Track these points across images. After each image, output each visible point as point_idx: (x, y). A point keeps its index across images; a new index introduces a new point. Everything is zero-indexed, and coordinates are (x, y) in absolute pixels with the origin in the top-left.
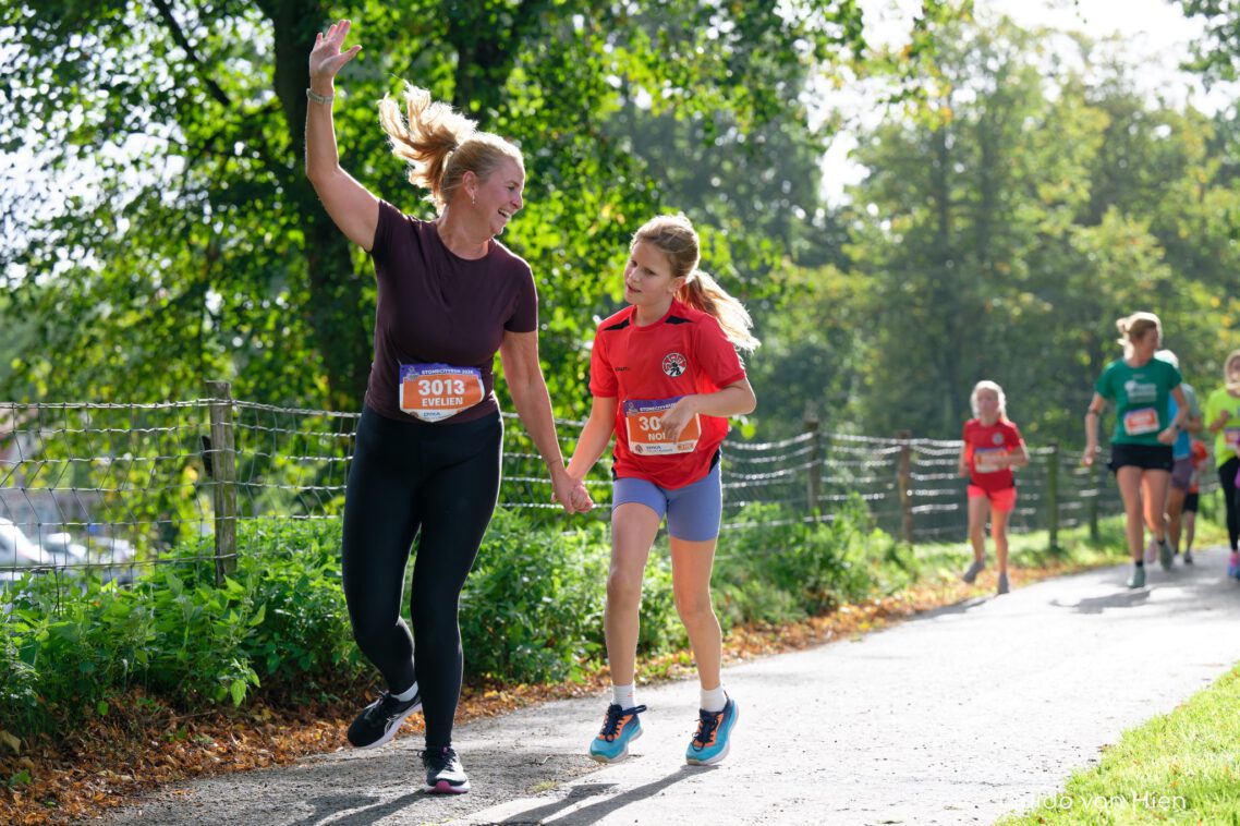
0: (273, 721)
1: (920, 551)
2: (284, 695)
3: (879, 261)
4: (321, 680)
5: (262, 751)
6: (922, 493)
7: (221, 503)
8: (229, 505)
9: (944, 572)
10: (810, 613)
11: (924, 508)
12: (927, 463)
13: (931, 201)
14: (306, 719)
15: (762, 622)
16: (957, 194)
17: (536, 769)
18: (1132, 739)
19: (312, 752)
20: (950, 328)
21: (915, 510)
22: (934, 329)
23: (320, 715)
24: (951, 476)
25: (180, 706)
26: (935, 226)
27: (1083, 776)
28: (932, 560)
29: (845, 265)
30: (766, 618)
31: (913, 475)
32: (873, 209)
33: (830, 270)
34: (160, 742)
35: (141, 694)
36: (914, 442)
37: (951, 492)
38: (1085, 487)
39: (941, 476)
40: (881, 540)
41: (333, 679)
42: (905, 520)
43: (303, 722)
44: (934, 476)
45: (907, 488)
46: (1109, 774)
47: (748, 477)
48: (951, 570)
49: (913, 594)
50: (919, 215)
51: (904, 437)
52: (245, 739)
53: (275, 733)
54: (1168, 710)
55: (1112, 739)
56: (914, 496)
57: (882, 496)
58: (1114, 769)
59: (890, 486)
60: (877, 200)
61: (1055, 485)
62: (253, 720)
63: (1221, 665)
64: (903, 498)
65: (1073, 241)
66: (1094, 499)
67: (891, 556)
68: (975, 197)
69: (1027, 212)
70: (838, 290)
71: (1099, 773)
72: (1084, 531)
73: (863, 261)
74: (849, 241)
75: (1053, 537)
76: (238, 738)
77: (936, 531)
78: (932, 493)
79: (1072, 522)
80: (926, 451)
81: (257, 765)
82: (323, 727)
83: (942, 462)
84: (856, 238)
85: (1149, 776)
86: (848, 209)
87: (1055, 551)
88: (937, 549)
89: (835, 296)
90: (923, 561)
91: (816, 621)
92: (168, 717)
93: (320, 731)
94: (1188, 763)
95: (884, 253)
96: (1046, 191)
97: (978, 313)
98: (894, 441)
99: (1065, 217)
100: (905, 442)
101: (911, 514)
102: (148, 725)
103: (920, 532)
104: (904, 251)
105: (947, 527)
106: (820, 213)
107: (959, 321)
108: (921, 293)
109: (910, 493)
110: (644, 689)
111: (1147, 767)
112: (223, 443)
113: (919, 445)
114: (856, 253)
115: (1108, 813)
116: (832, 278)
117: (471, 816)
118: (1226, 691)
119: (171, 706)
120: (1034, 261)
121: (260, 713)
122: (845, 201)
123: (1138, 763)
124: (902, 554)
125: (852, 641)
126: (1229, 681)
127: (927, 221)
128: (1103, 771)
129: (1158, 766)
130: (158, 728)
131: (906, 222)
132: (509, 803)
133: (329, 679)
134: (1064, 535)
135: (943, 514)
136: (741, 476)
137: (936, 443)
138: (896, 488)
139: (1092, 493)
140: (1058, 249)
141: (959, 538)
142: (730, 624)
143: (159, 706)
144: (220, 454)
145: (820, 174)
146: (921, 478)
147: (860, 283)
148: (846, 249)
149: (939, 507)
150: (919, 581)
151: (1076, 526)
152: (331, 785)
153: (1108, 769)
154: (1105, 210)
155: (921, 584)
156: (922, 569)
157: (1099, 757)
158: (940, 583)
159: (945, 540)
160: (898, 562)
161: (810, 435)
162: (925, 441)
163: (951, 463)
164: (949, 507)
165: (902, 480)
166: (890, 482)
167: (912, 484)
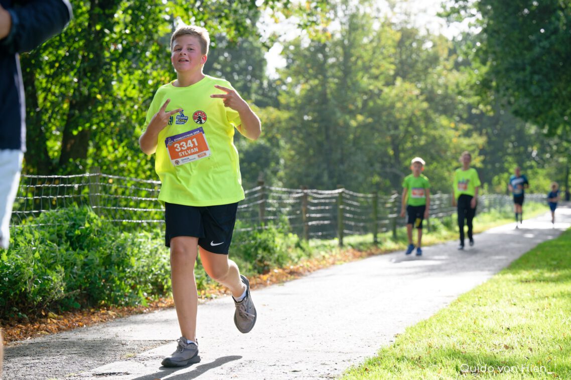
1: (313, 243)
3: (293, 105)
6: (313, 215)
9: (323, 253)
10: (259, 273)
11: (314, 223)
12: (316, 201)
13: (320, 77)
14: (12, 323)
17: (125, 347)
18: (410, 331)
19: (16, 340)
20: (327, 137)
21: (310, 223)
22: (321, 138)
23: (19, 322)
24: (327, 208)
26: (319, 88)
27: (387, 348)
28: (317, 247)
29: (278, 106)
31: (308, 207)
32: (290, 80)
33: (271, 109)
36: (310, 191)
37: (327, 215)
38: (392, 213)
39: (322, 207)
40: (293, 238)
41: (26, 305)
42: (305, 228)
43: (11, 325)
44: (319, 208)
45: (306, 213)
46: (399, 347)
48: (326, 252)
49: (309, 264)
50: (313, 82)
51: (305, 188)
54: (427, 318)
55: (401, 331)
56: (309, 217)
57: (295, 217)
58: (401, 345)
59: (298, 212)
60: (292, 75)
61: (376, 212)
63: (452, 296)
64: (304, 218)
65: (382, 94)
66: (395, 218)
67: (298, 245)
68: (340, 74)
69: (365, 80)
70: (274, 119)
71: (394, 347)
72: (390, 234)
73: (286, 104)
74: (279, 94)
75: (375, 237)
77: (320, 234)
78: (318, 215)
79: (384, 229)
80: (316, 195)
82: (21, 328)
83: (323, 201)
84: (283, 94)
85: (417, 348)
86: (278, 80)
87: (376, 243)
88: (319, 242)
89: (273, 121)
90: (313, 248)
91: (262, 276)
93: (19, 329)
94: (436, 341)
95: (296, 101)
96: (374, 71)
98: (300, 191)
99: (379, 83)
100: (305, 191)
101: (308, 225)
103: (312, 234)
105: (326, 232)
106: (266, 82)
108: (314, 121)
109: (307, 215)
111: (416, 344)
113: (312, 193)
114: (283, 100)
115: (398, 366)
116: (272, 113)
117: (92, 370)
118: (454, 308)
122: (277, 76)
123: (412, 342)
124: (303, 244)
125: (279, 286)
126: (455, 304)
127: (317, 86)
128: (396, 346)
129: (422, 344)
131: (307, 86)
132: (112, 363)
133: (24, 305)
134: (380, 236)
135: (323, 225)
137: (320, 192)
138: (301, 213)
139: (394, 215)
141: (332, 237)
145: (266, 63)
146: (313, 208)
147: (285, 115)
149: (321, 222)
150: (312, 257)
151: (387, 231)
152: (25, 356)
153: (398, 345)
155: (313, 259)
156: (314, 252)
157: (394, 339)
158: (322, 258)
159: (324, 238)
160: (301, 248)
161: (259, 188)
162: (315, 191)
163: (327, 201)
164: (326, 222)
165: (303, 209)
166: (298, 210)
167: (308, 211)
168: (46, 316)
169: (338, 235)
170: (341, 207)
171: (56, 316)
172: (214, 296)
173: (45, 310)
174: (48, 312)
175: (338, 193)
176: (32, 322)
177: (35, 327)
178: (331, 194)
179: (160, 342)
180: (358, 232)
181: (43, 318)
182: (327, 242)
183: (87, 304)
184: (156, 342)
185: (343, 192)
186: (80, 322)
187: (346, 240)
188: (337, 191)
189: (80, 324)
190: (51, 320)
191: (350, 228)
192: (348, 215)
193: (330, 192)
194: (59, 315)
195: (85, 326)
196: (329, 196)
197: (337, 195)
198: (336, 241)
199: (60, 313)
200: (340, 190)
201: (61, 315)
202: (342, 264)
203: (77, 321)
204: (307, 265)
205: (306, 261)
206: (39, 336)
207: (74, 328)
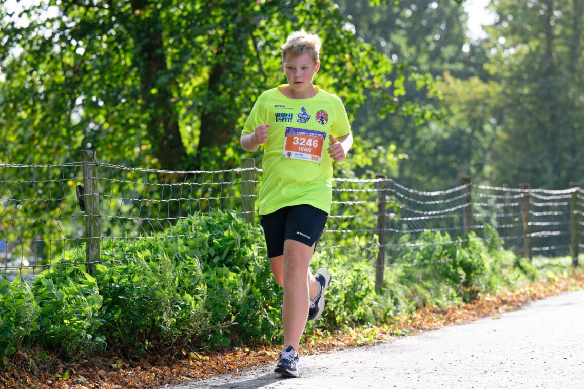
0: (124, 368)
1: (538, 261)
2: (130, 351)
3: (507, 74)
6: (538, 224)
7: (90, 228)
8: (95, 229)
9: (551, 274)
10: (466, 301)
11: (538, 234)
12: (541, 205)
13: (542, 35)
14: (145, 365)
15: (435, 306)
16: (557, 31)
20: (553, 118)
21: (533, 235)
22: (546, 118)
23: (153, 364)
24: (556, 213)
25: (64, 358)
26: (543, 52)
28: (543, 267)
29: (485, 77)
30: (437, 304)
31: (531, 212)
32: (502, 40)
33: (475, 80)
34: (52, 381)
35: (40, 350)
36: (533, 190)
37: (556, 223)
39: (550, 213)
40: (509, 256)
42: (526, 242)
43: (143, 368)
44: (545, 213)
45: (528, 221)
47: (425, 213)
48: (555, 273)
49: (532, 289)
50: (534, 44)
51: (526, 188)
52: (106, 380)
56: (532, 226)
57: (511, 226)
59: (517, 219)
60: (505, 34)
62: (111, 367)
64: (525, 227)
67: (517, 264)
68: (569, 32)
70: (480, 93)
73: (496, 74)
74: (488, 61)
76: (101, 378)
77: (546, 248)
78: (544, 224)
80: (539, 196)
82: (155, 372)
83: (550, 204)
84: (492, 60)
86: (487, 41)
88: (546, 261)
89: (479, 97)
92: (57, 365)
93: (154, 374)
95: (510, 70)
98: (519, 190)
100: (526, 191)
101: (530, 237)
102: (45, 369)
103: (535, 249)
104: (523, 68)
105: (553, 247)
107: (559, 113)
109: (529, 224)
110: (360, 349)
112: (92, 190)
113: (535, 193)
114: (492, 69)
116: (477, 86)
119: (59, 358)
121: (115, 363)
122: (484, 35)
124: (524, 262)
125: (493, 319)
127: (538, 48)
130: (51, 372)
131: (524, 49)
133: (158, 341)
135: (550, 237)
136: (421, 213)
137: (546, 192)
138: (521, 221)
141: (564, 253)
142: (414, 308)
143: (51, 358)
144: (90, 197)
146: (537, 214)
147: (494, 89)
148: (486, 66)
149: (549, 233)
150: (536, 280)
155: (537, 283)
156: (539, 273)
159: (552, 254)
160: (521, 268)
161: (465, 186)
162: (539, 190)
163: (556, 204)
164: (554, 233)
165: (524, 216)
166: (516, 217)
167: (530, 218)
168: (188, 357)
169: (572, 252)
170: (575, 212)
171: (200, 357)
173: (186, 348)
174: (191, 351)
175: (571, 193)
176: (170, 363)
177: (174, 370)
178: (562, 194)
181: (182, 359)
182: (555, 261)
183: (240, 342)
185: (577, 192)
186: (232, 364)
188: (569, 191)
189: (232, 367)
190: (194, 362)
193: (559, 192)
194: (204, 355)
195: (237, 370)
196: (559, 197)
197: (570, 196)
198: (567, 260)
199: (205, 353)
200: (574, 190)
201: (207, 355)
202: (578, 290)
203: (227, 364)
204: (530, 291)
205: (527, 285)
206: (179, 383)
207: (224, 373)
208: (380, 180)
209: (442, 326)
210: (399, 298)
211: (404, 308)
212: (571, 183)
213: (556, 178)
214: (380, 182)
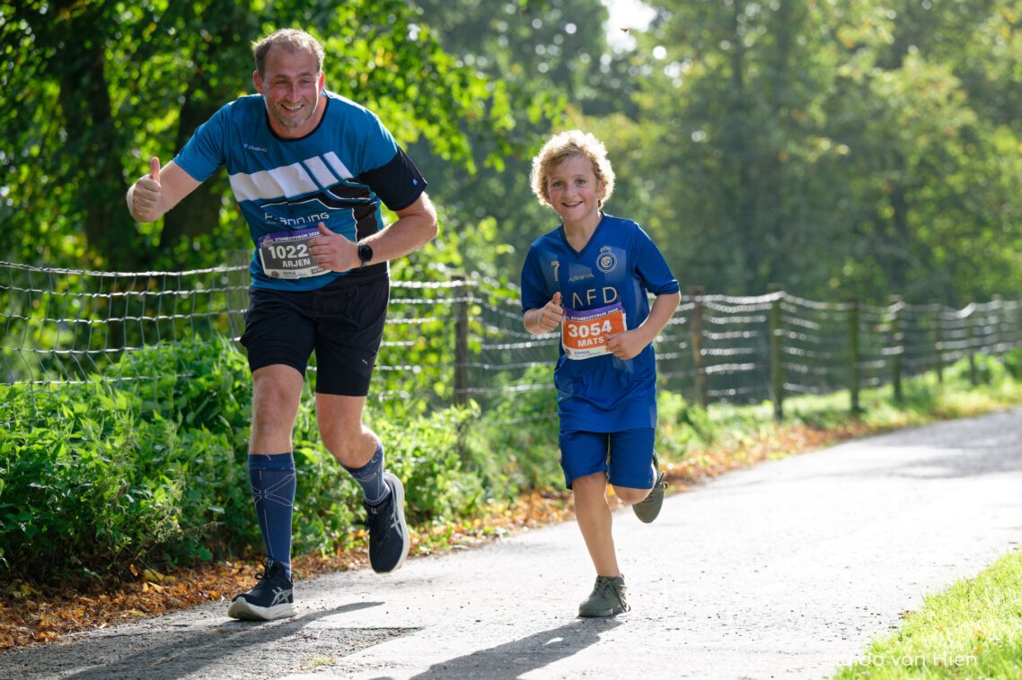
0: (33, 597)
1: (716, 413)
2: (44, 569)
3: (668, 110)
4: (83, 553)
5: (21, 628)
6: (717, 352)
9: (739, 435)
11: (718, 368)
12: (721, 321)
13: (725, 46)
14: (67, 594)
15: (550, 489)
16: (749, 39)
17: (311, 643)
18: (934, 605)
19: (77, 629)
21: (709, 370)
22: (731, 180)
23: (82, 591)
24: (747, 334)
26: (727, 72)
27: (883, 644)
28: (726, 422)
29: (634, 113)
31: (706, 333)
32: (660, 53)
33: (619, 119)
36: (708, 299)
37: (747, 351)
38: (890, 344)
39: (736, 334)
40: (673, 402)
41: (96, 553)
42: (699, 381)
43: (65, 598)
44: (729, 335)
45: (700, 347)
46: (910, 640)
48: (746, 432)
49: (707, 458)
50: (712, 60)
51: (697, 293)
53: (35, 610)
54: (972, 575)
55: (915, 605)
56: (708, 355)
57: (676, 355)
58: (915, 637)
59: (683, 345)
60: (664, 43)
61: (856, 343)
62: (12, 597)
64: (696, 358)
65: (874, 86)
66: (898, 357)
67: (683, 418)
68: (769, 40)
69: (826, 56)
70: (626, 140)
71: (900, 640)
72: (888, 390)
73: (653, 109)
74: (638, 87)
75: (855, 398)
77: (732, 392)
78: (728, 352)
79: (874, 381)
80: (720, 308)
81: (16, 642)
82: (85, 603)
83: (737, 320)
84: (646, 85)
85: (952, 642)
86: (634, 53)
87: (856, 411)
88: (729, 411)
90: (717, 423)
93: (82, 607)
94: (992, 628)
95: (673, 102)
96: (847, 35)
97: (773, 163)
99: (864, 61)
100: (698, 298)
101: (705, 374)
103: (714, 393)
104: (694, 98)
105: (744, 389)
106: (606, 60)
107: (754, 172)
108: (714, 143)
109: (704, 352)
110: (425, 559)
111: (949, 634)
113: (713, 302)
114: (645, 100)
116: (621, 127)
120: (831, 107)
121: (18, 589)
123: (941, 630)
124: (697, 414)
127: (720, 67)
128: (904, 638)
129: (961, 632)
131: (697, 69)
133: (91, 552)
134: (866, 396)
135: (738, 374)
137: (730, 299)
138: (689, 348)
139: (898, 350)
140: (856, 94)
141: (758, 399)
142: (516, 492)
145: (606, 16)
146: (715, 336)
147: (649, 133)
148: (635, 96)
149: (735, 367)
150: (714, 444)
153: (909, 636)
154: (906, 53)
155: (716, 449)
156: (720, 432)
157: (900, 624)
158: (736, 446)
159: (740, 401)
160: (691, 423)
162: (719, 297)
163: (747, 320)
164: (745, 367)
165: (694, 339)
166: (682, 341)
167: (705, 343)
168: (140, 579)
169: (773, 395)
170: (778, 332)
171: (161, 576)
172: (500, 531)
173: (137, 564)
174: (145, 568)
175: (772, 302)
176: (111, 589)
177: (117, 600)
178: (756, 304)
179: (385, 632)
180: (815, 389)
181: (132, 581)
182: (746, 411)
183: (227, 551)
184: (377, 632)
185: (781, 300)
186: (212, 589)
187: (789, 405)
188: (768, 298)
189: (214, 593)
190: (150, 586)
191: (795, 378)
192: (793, 351)
193: (752, 300)
194: (166, 574)
195: (223, 598)
196: (752, 309)
197: (768, 307)
198: (767, 408)
199: (169, 571)
200: (775, 296)
201: (172, 574)
202: (780, 459)
203: (206, 588)
204: (705, 462)
205: (700, 451)
206: (125, 620)
207: (199, 603)
208: (458, 283)
209: (560, 520)
210: (490, 475)
211: (499, 492)
212: (771, 286)
213: (749, 275)
214: (457, 287)
